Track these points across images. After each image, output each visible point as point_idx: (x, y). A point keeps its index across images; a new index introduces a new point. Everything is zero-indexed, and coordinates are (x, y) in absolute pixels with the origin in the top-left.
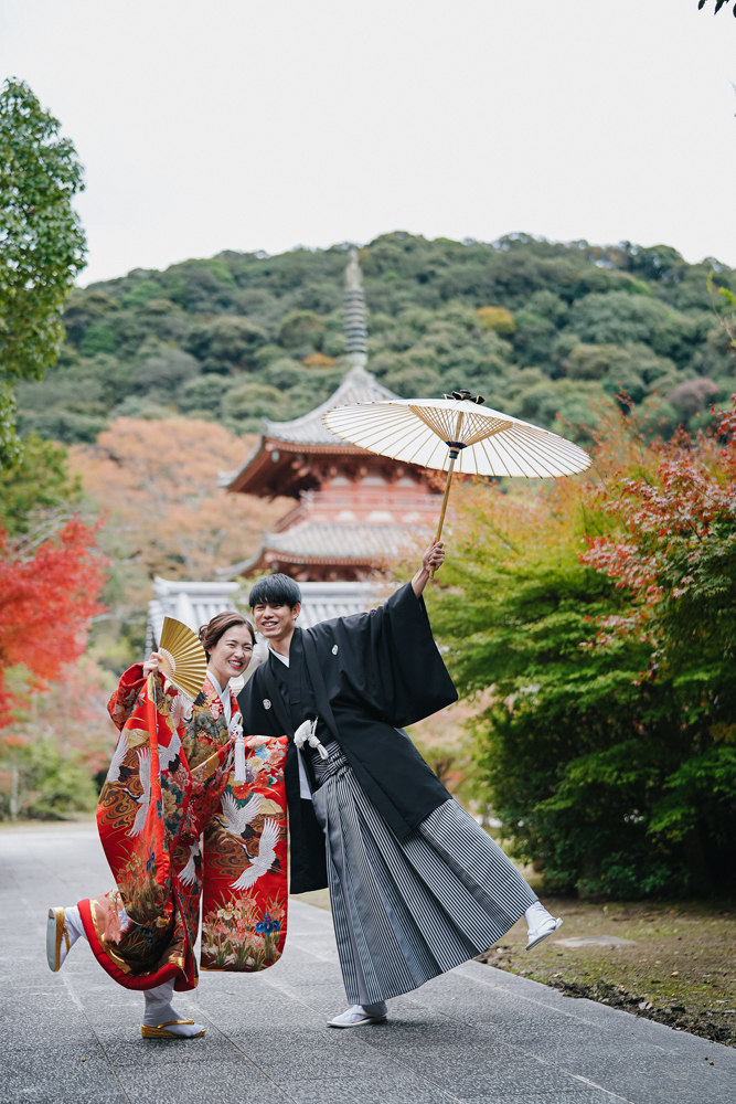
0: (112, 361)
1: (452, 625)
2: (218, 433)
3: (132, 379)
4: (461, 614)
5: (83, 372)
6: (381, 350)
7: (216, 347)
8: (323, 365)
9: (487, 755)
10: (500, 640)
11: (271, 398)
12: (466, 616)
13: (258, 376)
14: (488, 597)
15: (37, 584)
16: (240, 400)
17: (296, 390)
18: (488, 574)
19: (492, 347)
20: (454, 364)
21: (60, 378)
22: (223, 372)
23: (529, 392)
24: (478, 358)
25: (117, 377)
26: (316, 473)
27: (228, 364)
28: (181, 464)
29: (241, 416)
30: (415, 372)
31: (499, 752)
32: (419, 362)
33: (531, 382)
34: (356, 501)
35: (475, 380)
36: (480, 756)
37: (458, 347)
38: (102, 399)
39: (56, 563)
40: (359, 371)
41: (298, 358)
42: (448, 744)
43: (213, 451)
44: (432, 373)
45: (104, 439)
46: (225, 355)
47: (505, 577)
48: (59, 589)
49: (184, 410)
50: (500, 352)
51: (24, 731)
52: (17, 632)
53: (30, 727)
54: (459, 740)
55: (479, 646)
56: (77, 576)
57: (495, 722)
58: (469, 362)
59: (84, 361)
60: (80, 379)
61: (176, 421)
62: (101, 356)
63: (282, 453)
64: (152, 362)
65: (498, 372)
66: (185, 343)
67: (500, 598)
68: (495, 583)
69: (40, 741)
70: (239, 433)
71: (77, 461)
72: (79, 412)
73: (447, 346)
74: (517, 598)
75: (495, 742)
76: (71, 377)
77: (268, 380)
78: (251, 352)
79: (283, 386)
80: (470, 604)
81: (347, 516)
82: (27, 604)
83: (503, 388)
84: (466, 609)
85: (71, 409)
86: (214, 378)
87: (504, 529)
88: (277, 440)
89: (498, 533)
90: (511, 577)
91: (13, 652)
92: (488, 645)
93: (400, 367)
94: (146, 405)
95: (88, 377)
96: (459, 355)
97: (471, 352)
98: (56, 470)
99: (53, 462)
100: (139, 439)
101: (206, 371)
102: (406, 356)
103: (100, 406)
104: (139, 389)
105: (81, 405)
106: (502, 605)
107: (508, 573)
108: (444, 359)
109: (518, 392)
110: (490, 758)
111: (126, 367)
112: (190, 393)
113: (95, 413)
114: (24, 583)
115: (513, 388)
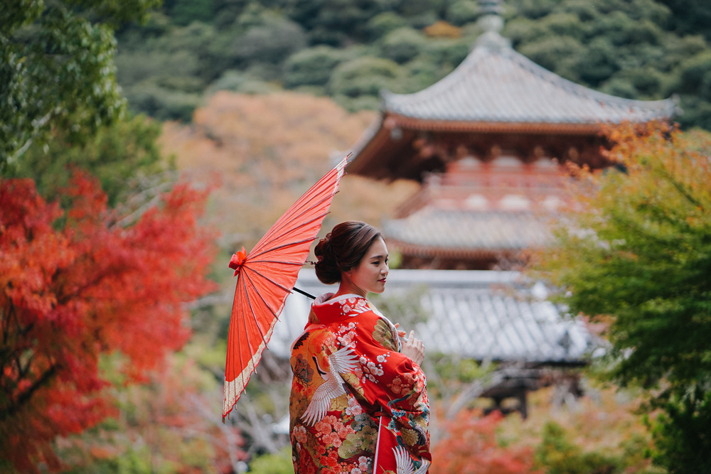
0: (208, 31)
1: (623, 293)
2: (329, 110)
3: (232, 51)
4: (633, 280)
5: (176, 43)
6: (514, 17)
7: (326, 15)
8: (447, 36)
9: (663, 452)
10: (682, 308)
11: (387, 74)
12: (640, 282)
13: (374, 48)
14: (669, 259)
15: (139, 255)
16: (351, 76)
17: (417, 64)
18: (668, 232)
19: (646, 12)
20: (600, 32)
21: (149, 51)
22: (334, 44)
23: (690, 63)
24: (629, 24)
25: (214, 48)
26: (443, 153)
27: (339, 35)
28: (288, 145)
29: (354, 94)
30: (556, 42)
31: (679, 449)
32: (559, 31)
33: (693, 51)
34: (488, 184)
35: (624, 50)
36: (655, 453)
37: (605, 12)
38: (198, 74)
39: (163, 230)
40: (493, 37)
41: (420, 27)
42: (608, 449)
43: (324, 130)
44: (573, 43)
45: (201, 116)
46: (335, 26)
47: (687, 236)
48: (163, 262)
49: (291, 86)
50: (655, 18)
51: (110, 441)
52: (115, 310)
53: (117, 437)
54: (621, 445)
55: (658, 315)
56: (185, 246)
57: (673, 411)
58: (617, 29)
59: (178, 32)
60: (174, 51)
61: (280, 97)
62: (196, 25)
63: (405, 130)
64: (254, 33)
65: (652, 40)
66: (291, 11)
67: (683, 259)
68: (675, 244)
69: (128, 453)
70: (352, 111)
71: (171, 139)
72: (172, 88)
73: (593, 11)
74: (703, 261)
75: (674, 436)
76: (163, 49)
77: (385, 53)
78: (366, 20)
79: (402, 60)
80: (646, 268)
81: (477, 202)
82: (127, 278)
83: (658, 59)
84: (639, 274)
85: (162, 85)
86: (323, 51)
87: (687, 182)
88: (396, 115)
89: (679, 187)
90: (696, 237)
91: (111, 334)
92: (668, 314)
93: (537, 36)
94: (247, 80)
95: (183, 48)
96: (606, 21)
97: (621, 18)
98: (148, 148)
99: (145, 140)
100: (240, 115)
101: (315, 43)
102: (543, 25)
103: (196, 82)
104: (239, 63)
105: (173, 81)
106: (685, 268)
107: (693, 232)
108: (588, 27)
109: (677, 64)
110: (668, 454)
111: (224, 38)
112: (296, 68)
113: (189, 90)
114: (125, 253)
115: (670, 59)
